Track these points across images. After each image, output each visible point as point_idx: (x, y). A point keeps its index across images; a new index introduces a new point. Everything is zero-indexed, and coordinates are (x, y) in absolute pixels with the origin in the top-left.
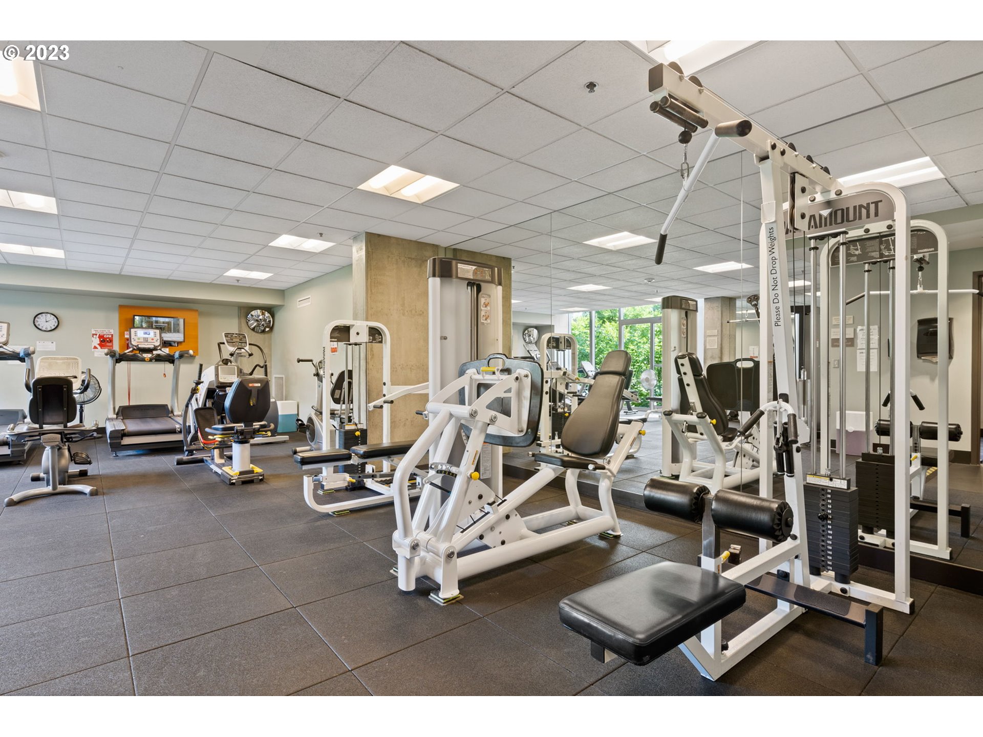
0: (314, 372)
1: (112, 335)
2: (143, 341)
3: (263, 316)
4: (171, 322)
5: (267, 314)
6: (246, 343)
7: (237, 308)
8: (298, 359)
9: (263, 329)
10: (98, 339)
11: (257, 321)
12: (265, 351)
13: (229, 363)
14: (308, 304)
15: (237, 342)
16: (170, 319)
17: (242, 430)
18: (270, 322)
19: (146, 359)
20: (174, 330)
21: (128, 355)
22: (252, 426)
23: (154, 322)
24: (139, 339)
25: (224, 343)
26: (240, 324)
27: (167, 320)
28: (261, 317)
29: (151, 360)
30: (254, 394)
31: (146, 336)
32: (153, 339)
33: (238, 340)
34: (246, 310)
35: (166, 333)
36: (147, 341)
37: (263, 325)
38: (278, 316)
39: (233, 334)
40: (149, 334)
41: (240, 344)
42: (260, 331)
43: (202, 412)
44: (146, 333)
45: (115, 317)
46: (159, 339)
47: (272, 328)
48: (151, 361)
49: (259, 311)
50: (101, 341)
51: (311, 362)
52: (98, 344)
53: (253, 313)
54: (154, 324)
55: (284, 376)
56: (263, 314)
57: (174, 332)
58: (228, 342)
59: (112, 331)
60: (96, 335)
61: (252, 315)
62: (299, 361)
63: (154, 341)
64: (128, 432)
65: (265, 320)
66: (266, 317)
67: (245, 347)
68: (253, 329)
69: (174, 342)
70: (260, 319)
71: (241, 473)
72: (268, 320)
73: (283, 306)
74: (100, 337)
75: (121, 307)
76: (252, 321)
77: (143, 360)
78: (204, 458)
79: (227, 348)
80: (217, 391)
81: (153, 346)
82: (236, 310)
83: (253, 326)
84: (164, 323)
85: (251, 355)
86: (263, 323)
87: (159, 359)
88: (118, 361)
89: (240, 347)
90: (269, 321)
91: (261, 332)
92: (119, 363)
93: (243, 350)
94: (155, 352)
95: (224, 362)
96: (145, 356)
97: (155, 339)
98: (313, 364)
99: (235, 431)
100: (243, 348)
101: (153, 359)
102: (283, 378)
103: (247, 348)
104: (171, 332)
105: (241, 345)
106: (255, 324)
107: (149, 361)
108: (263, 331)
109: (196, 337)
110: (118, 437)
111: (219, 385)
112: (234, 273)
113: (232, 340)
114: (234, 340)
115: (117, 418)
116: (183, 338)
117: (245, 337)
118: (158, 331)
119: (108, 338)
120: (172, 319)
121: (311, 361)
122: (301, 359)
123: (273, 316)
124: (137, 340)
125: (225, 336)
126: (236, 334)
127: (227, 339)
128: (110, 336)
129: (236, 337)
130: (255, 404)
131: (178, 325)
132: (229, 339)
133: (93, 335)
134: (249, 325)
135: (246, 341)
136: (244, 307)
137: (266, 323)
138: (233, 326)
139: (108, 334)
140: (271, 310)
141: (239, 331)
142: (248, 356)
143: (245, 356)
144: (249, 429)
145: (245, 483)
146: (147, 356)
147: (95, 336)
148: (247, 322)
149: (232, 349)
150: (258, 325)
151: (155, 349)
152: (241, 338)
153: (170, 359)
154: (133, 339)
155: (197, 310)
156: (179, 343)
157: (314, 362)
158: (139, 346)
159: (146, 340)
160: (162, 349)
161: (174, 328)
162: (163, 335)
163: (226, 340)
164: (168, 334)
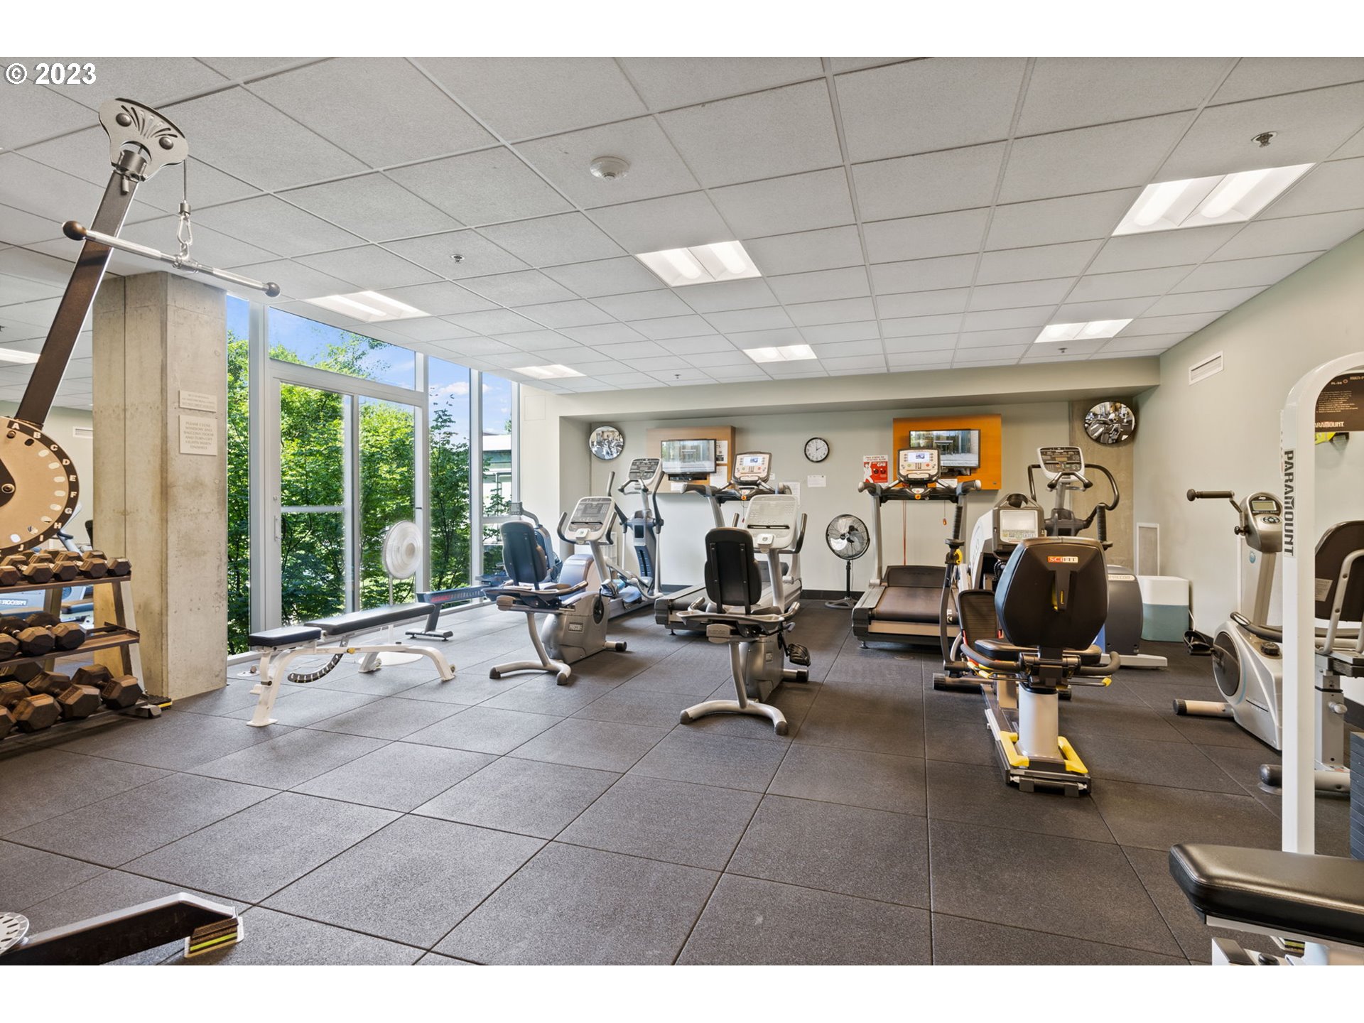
0: (1236, 521)
1: (886, 463)
2: (914, 468)
3: (1117, 413)
4: (958, 437)
5: (1124, 410)
6: (1080, 463)
7: (1067, 404)
8: (1189, 491)
9: (1116, 437)
10: (870, 469)
11: (1105, 423)
12: (1119, 477)
13: (1023, 504)
14: (1216, 371)
15: (1062, 462)
16: (957, 432)
17: (1035, 663)
18: (1131, 424)
19: (916, 496)
20: (962, 449)
21: (893, 490)
22: (1060, 657)
23: (935, 437)
24: (909, 465)
25: (1039, 466)
26: (1072, 431)
27: (952, 433)
28: (1112, 416)
29: (923, 497)
30: (1062, 581)
31: (920, 460)
32: (928, 465)
33: (1066, 459)
34: (1081, 405)
35: (951, 454)
36: (920, 469)
37: (1116, 430)
38: (1147, 412)
39: (1056, 449)
40: (923, 458)
41: (1068, 466)
42: (1110, 441)
43: (973, 598)
44: (919, 456)
45: (889, 437)
46: (937, 464)
47: (1133, 434)
48: (924, 499)
49: (1108, 404)
50: (874, 472)
51: (1228, 500)
52: (871, 476)
53: (1097, 409)
54: (935, 441)
55: (1158, 526)
56: (1116, 410)
57: (963, 452)
58: (1045, 464)
59: (886, 458)
60: (868, 463)
61: (1095, 415)
62: (1192, 496)
63: (930, 467)
64: (878, 614)
65: (1120, 421)
66: (1121, 416)
67: (1077, 471)
68: (1098, 440)
69: (966, 468)
70: (1111, 420)
71: (1034, 764)
72: (1125, 420)
73: (1158, 386)
74: (873, 466)
75: (896, 420)
76: (1095, 424)
77: (912, 498)
78: (982, 685)
79: (1043, 474)
80: (999, 560)
81: (927, 476)
82: (1064, 408)
83: (1096, 434)
84: (948, 438)
85: (1087, 486)
86: (1116, 426)
87: (935, 496)
88: (884, 499)
89: (1067, 471)
90: (1127, 422)
91: (1113, 443)
92: (885, 502)
93: (1073, 477)
94: (929, 485)
95: (1013, 500)
96: (915, 492)
97: (931, 464)
98: (1233, 503)
99: (1019, 663)
100: (1073, 474)
101: (926, 496)
102: (1156, 528)
103: (1081, 473)
104: (958, 452)
105: (1070, 468)
106: (1101, 430)
107: (920, 499)
108: (1117, 442)
109: (998, 460)
110: (864, 620)
111: (1001, 548)
112: (1055, 333)
113: (1054, 459)
114: (1058, 460)
115: (881, 584)
116: (977, 462)
117: (1078, 452)
118: (935, 452)
119: (882, 467)
120: (960, 432)
121: (1228, 495)
122: (1197, 490)
123: (1136, 410)
124: (907, 468)
125: (1042, 453)
126: (1062, 449)
127: (1045, 457)
128: (884, 465)
129: (1061, 453)
130: (1065, 607)
131: (969, 440)
132: (1049, 458)
133: (865, 463)
134: (1090, 433)
135: (1080, 460)
136: (1079, 401)
137: (1122, 427)
138: (1059, 435)
139: (882, 462)
140: (1132, 399)
141: (1071, 443)
142: (1082, 488)
143: (1077, 488)
144: (1050, 664)
145: (1040, 790)
146: (918, 491)
147: (867, 465)
148: (1086, 429)
149: (1052, 476)
150: (1107, 432)
151: (930, 480)
152: (1071, 455)
153: (950, 495)
154: (902, 466)
155: (1000, 414)
156: (972, 469)
157: (1235, 499)
158: (909, 476)
159: (919, 466)
160: (939, 481)
161: (962, 445)
162: (942, 457)
163: (1044, 460)
164: (954, 455)
